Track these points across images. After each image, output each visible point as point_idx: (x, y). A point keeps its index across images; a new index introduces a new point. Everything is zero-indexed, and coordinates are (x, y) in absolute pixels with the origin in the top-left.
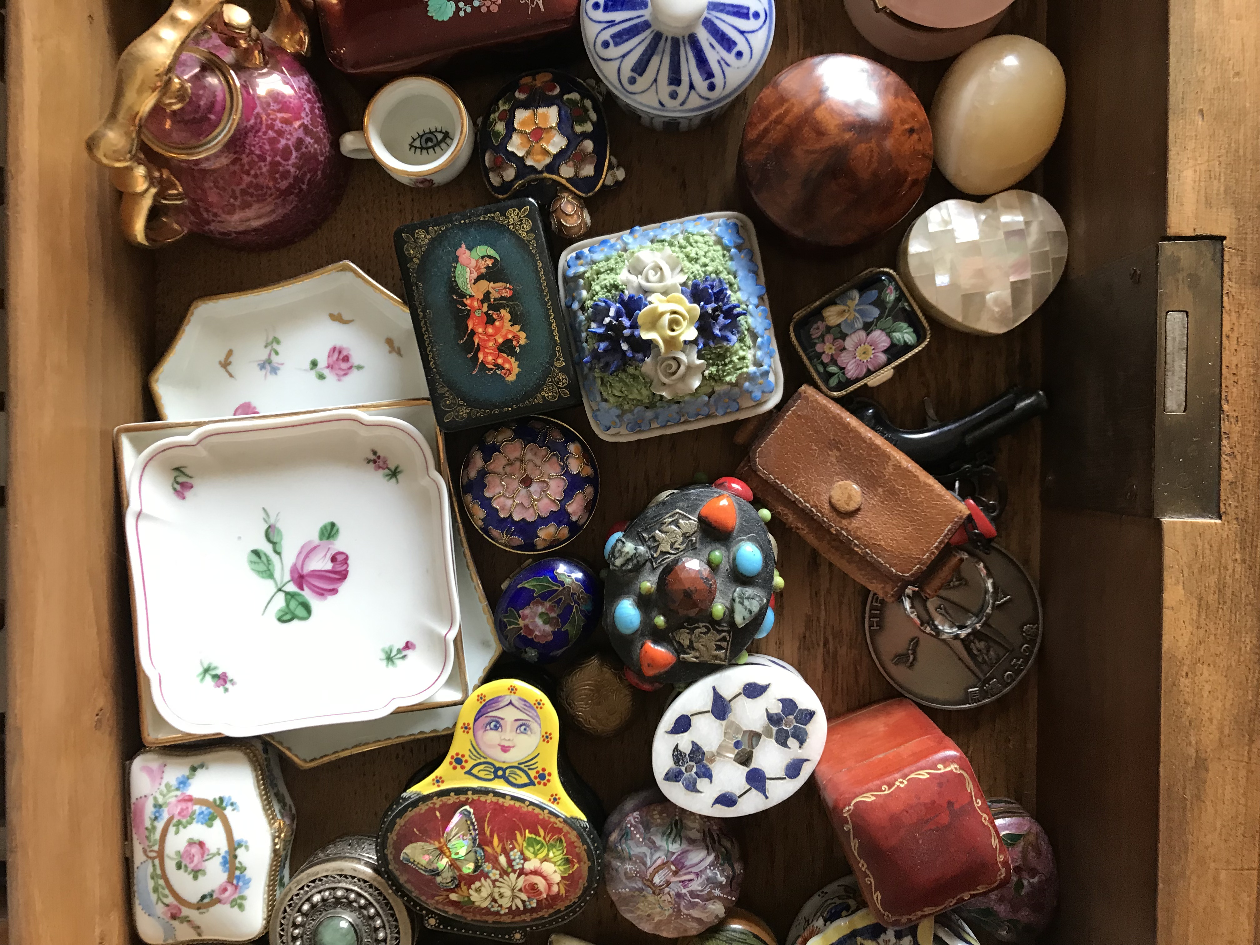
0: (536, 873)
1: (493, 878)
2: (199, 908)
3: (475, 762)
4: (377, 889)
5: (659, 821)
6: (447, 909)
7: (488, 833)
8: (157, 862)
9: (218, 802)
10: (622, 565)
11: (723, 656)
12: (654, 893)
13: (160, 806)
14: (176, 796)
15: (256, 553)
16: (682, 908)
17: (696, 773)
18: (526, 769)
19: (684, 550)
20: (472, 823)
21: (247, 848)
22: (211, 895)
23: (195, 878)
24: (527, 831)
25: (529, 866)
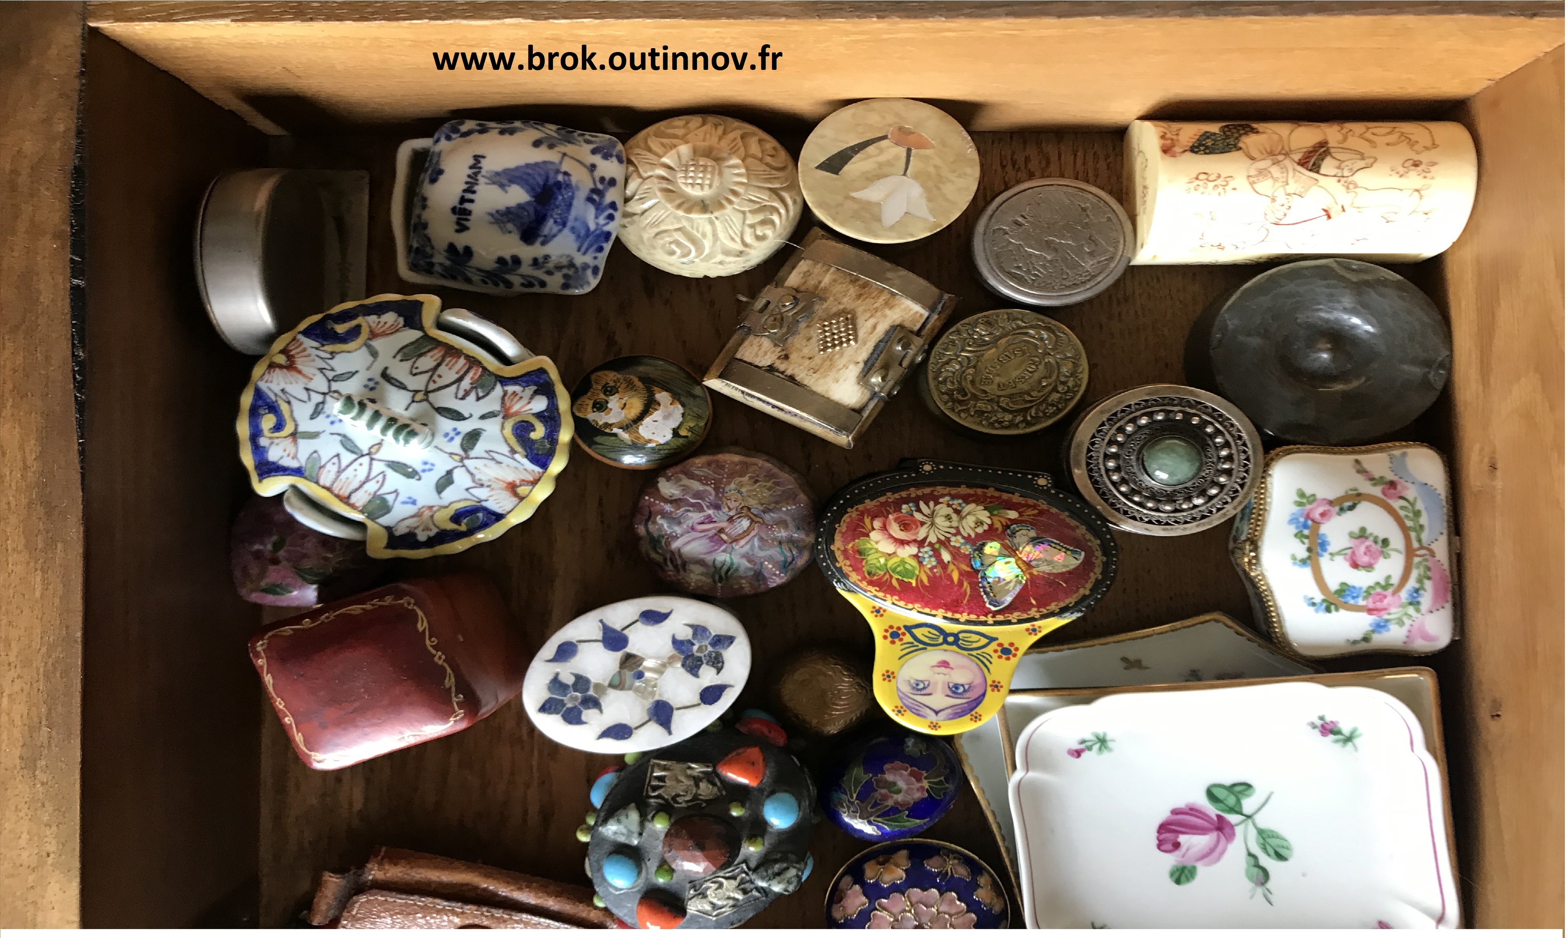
0: (902, 543)
1: (959, 537)
2: (1359, 495)
3: (984, 650)
4: (1118, 510)
5: (743, 581)
6: (1022, 500)
7: (966, 584)
8: (1416, 545)
9: (1333, 607)
10: (787, 869)
11: (656, 769)
12: (749, 509)
13: (1411, 604)
14: (1389, 614)
15: (1280, 857)
16: (713, 493)
17: (693, 644)
18: (916, 643)
19: (706, 881)
20: (986, 593)
21: (1294, 558)
22: (1342, 510)
23: (1363, 530)
24: (914, 584)
25: (913, 550)
